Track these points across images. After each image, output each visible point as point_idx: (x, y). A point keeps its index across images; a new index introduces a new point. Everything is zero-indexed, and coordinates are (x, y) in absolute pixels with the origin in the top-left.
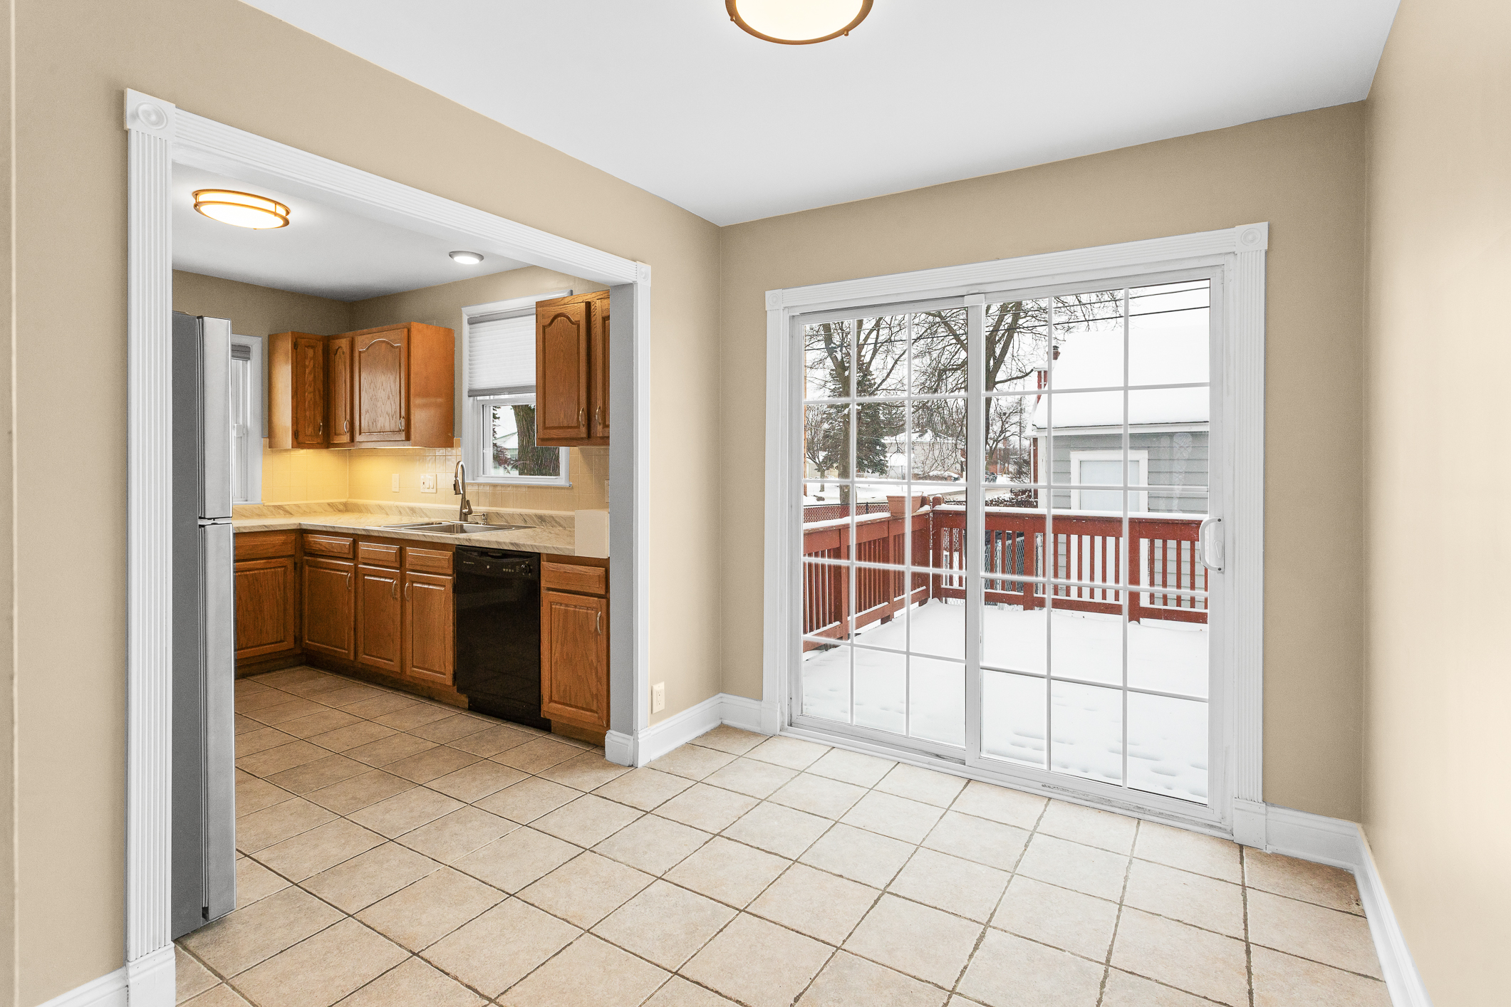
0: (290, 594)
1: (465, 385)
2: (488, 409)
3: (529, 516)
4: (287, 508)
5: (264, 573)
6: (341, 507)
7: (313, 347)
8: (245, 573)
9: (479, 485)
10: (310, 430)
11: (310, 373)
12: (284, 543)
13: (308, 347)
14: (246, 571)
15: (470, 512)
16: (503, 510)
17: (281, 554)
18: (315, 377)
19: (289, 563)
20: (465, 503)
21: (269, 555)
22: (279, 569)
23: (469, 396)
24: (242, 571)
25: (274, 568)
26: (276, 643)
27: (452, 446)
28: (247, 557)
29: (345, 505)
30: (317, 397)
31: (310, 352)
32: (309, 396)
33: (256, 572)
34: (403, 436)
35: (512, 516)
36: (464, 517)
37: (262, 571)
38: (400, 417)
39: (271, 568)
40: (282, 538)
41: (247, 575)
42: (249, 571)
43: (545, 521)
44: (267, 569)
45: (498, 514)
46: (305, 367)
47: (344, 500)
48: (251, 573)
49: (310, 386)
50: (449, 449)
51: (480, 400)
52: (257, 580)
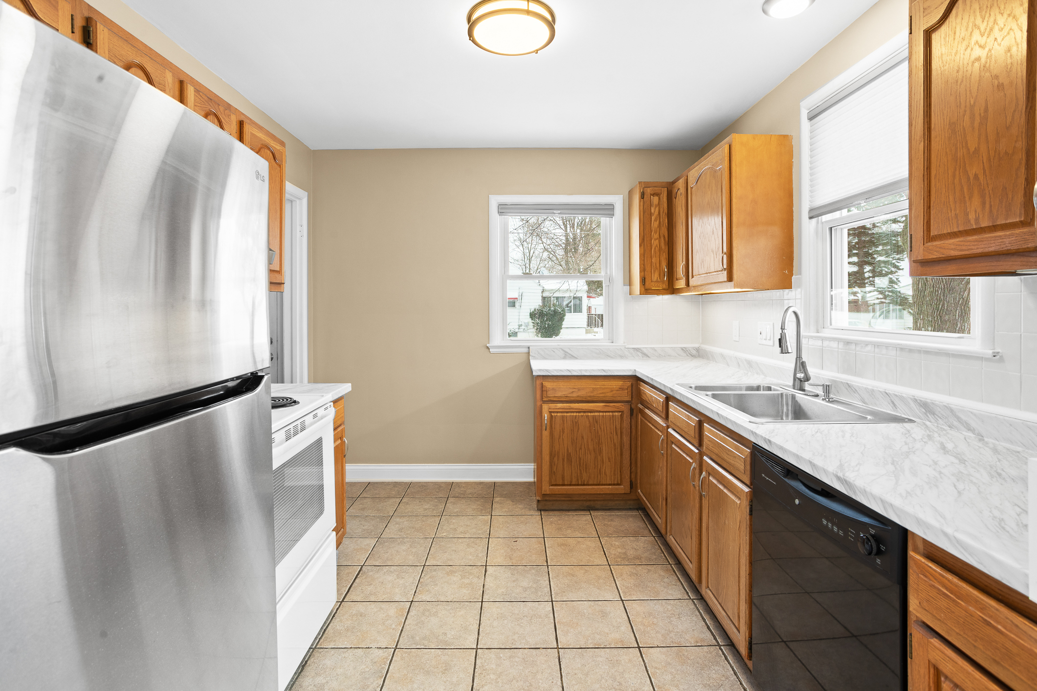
0: (626, 439)
1: (805, 202)
2: (839, 232)
3: (901, 398)
4: (645, 351)
5: (603, 416)
6: (694, 352)
7: (658, 195)
8: (587, 414)
9: (823, 339)
10: (655, 277)
11: (655, 220)
12: (621, 389)
13: (653, 195)
14: (588, 412)
15: (807, 379)
16: (856, 381)
17: (619, 399)
18: (660, 222)
19: (625, 408)
20: (801, 365)
21: (607, 399)
22: (616, 414)
23: (811, 218)
24: (584, 412)
25: (612, 412)
26: (614, 485)
27: (789, 286)
28: (589, 399)
29: (698, 350)
30: (662, 244)
31: (655, 200)
32: (655, 243)
33: (596, 414)
34: (724, 276)
35: (872, 392)
36: (800, 383)
37: (601, 414)
38: (723, 252)
39: (609, 412)
40: (620, 383)
41: (587, 416)
42: (590, 412)
43: (934, 414)
44: (606, 412)
45: (849, 386)
46: (651, 214)
47: (697, 345)
48: (592, 414)
49: (656, 232)
50: (787, 291)
51: (826, 222)
52: (597, 422)
